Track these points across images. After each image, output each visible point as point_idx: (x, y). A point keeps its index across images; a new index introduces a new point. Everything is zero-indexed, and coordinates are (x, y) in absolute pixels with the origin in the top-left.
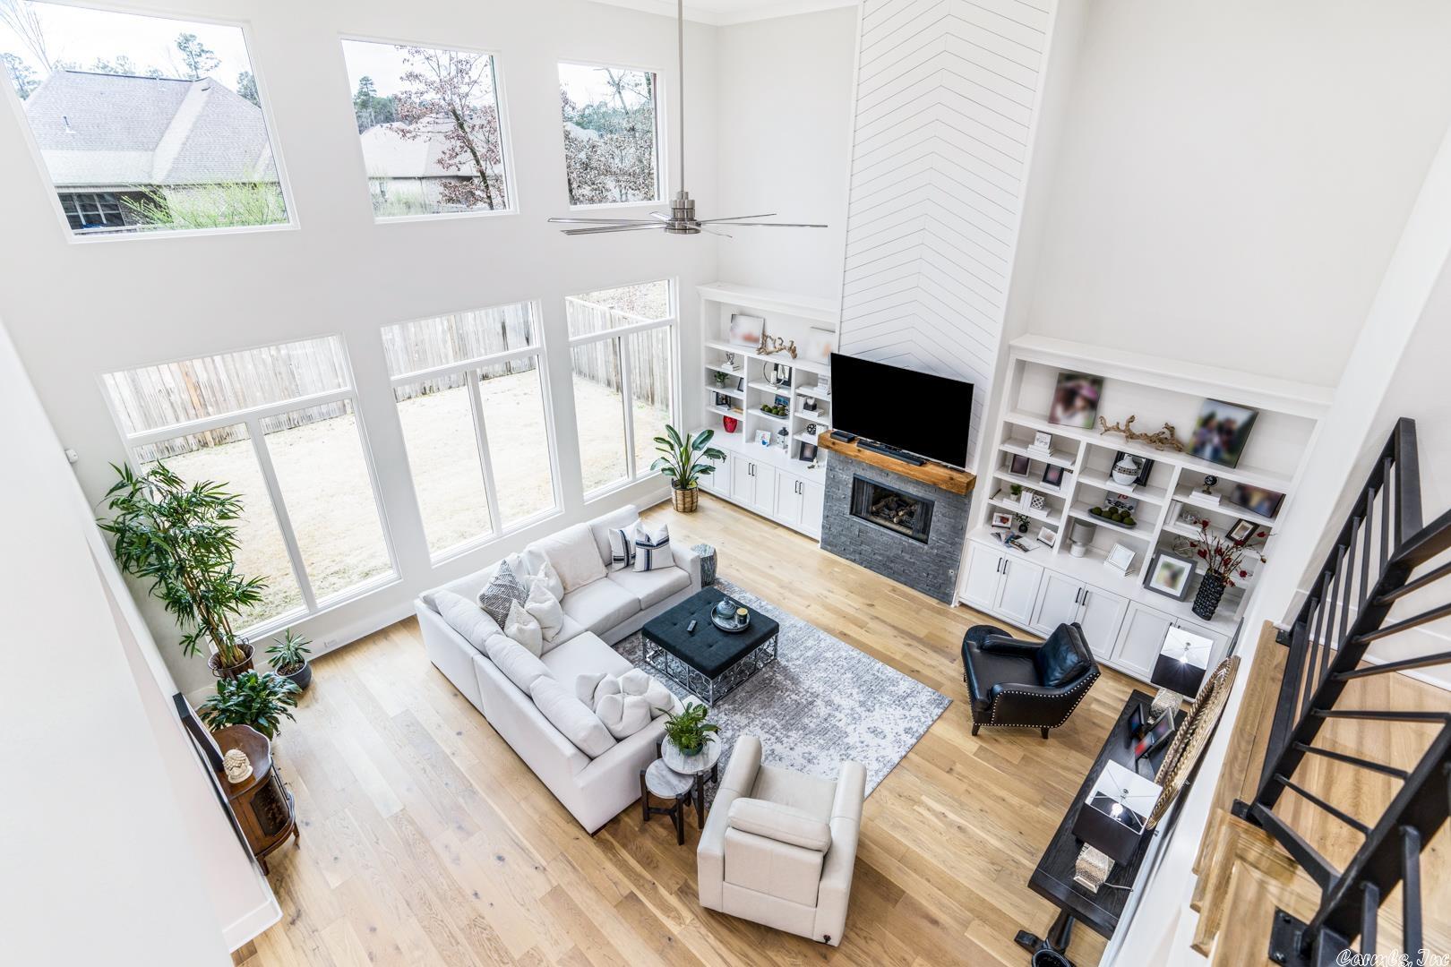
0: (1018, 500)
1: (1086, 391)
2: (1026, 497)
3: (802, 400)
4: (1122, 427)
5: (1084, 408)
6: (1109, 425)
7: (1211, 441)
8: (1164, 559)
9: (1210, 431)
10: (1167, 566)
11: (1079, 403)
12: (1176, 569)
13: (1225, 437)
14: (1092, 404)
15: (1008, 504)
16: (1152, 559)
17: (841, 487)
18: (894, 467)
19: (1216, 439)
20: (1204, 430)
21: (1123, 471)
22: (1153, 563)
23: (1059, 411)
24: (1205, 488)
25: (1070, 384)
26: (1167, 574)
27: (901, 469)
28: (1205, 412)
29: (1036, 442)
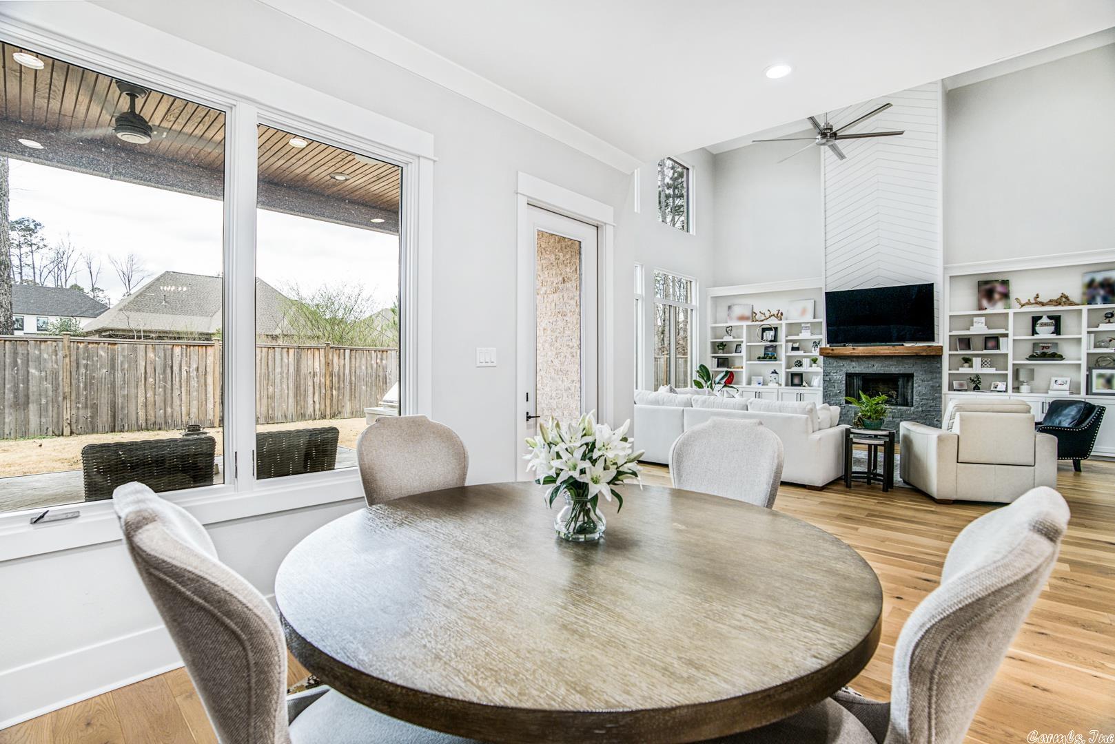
0: (971, 366)
1: (999, 288)
2: (977, 361)
3: (790, 345)
4: (1033, 301)
5: (1001, 299)
6: (1023, 302)
7: (1099, 294)
8: (1095, 372)
9: (1095, 288)
10: (1100, 376)
11: (997, 296)
12: (1108, 376)
13: (1107, 289)
14: (1006, 296)
15: (965, 370)
16: (1087, 376)
17: (836, 385)
18: (882, 352)
19: (1102, 292)
20: (1091, 290)
21: (1043, 325)
22: (1089, 378)
23: (985, 303)
24: (1107, 320)
25: (988, 287)
26: (1102, 381)
27: (888, 351)
28: (1087, 279)
29: (974, 324)
